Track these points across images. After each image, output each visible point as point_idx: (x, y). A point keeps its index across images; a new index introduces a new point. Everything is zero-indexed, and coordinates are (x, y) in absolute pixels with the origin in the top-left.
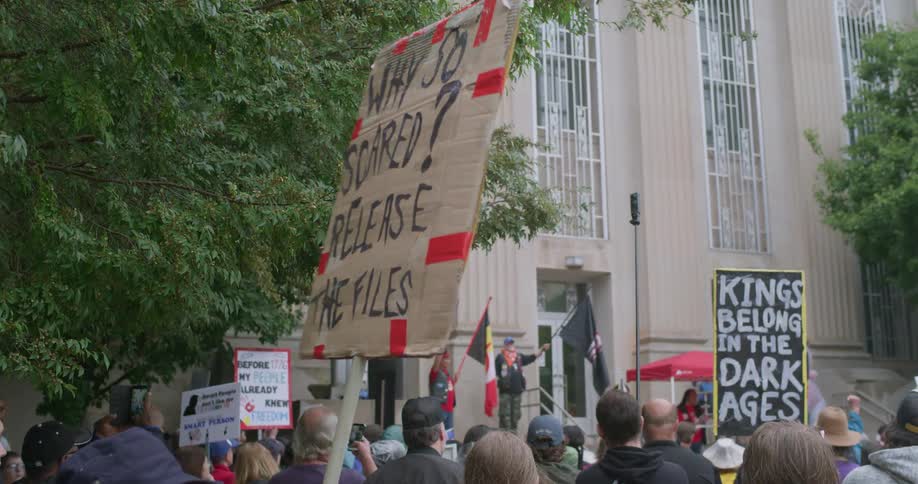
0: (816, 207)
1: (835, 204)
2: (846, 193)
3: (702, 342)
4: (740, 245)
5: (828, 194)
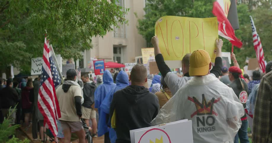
0: (136, 29)
1: (141, 29)
2: (143, 27)
3: (111, 59)
4: (120, 37)
5: (139, 27)
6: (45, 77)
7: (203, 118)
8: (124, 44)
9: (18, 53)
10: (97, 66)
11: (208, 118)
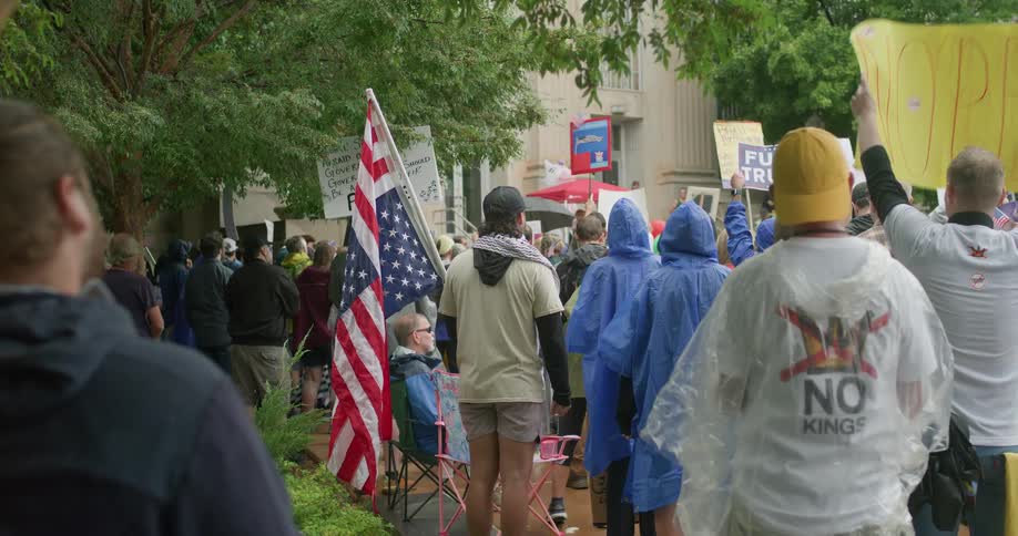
6: (363, 275)
7: (828, 382)
8: (631, 114)
9: (290, 134)
10: (582, 142)
11: (843, 383)
